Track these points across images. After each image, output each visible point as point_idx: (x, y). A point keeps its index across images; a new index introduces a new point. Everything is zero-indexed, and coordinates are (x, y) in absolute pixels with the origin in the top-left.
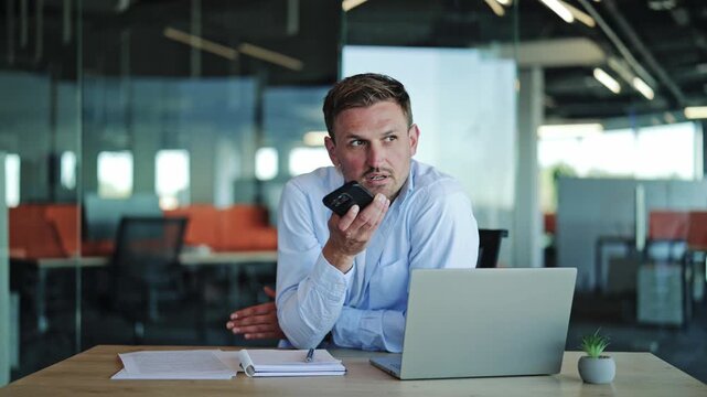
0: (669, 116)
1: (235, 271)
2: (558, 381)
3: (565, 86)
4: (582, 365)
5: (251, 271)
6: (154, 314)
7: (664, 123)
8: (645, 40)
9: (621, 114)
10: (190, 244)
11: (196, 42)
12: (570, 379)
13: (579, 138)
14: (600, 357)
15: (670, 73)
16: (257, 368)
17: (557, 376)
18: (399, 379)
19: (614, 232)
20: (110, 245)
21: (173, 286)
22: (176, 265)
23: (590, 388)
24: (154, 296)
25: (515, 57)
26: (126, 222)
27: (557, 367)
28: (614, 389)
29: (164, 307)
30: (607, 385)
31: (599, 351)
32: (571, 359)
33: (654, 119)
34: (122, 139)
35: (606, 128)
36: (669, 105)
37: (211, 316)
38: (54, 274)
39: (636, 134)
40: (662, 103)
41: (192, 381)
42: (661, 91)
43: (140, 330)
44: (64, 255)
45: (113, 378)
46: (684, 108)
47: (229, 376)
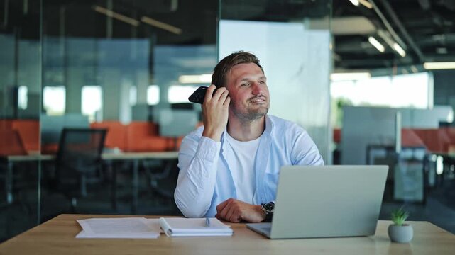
0: (414, 68)
1: (136, 165)
2: (373, 241)
3: (347, 48)
4: (391, 230)
5: (146, 164)
6: (84, 192)
7: (411, 72)
8: (401, 19)
9: (382, 66)
10: (108, 147)
11: (110, 13)
12: (382, 239)
13: (355, 81)
14: (403, 225)
15: (415, 41)
16: (173, 230)
17: (373, 237)
18: (269, 238)
19: (378, 142)
20: (56, 148)
21: (97, 174)
22: (99, 160)
23: (396, 246)
24: (84, 180)
25: (329, 28)
26: (66, 131)
27: (372, 231)
28: (412, 246)
29: (90, 188)
30: (407, 244)
31: (403, 221)
32: (383, 226)
33: (404, 70)
34: (60, 77)
35: (373, 76)
36: (414, 61)
37: (119, 193)
38: (18, 165)
39: (392, 79)
40: (409, 60)
41: (132, 240)
42: (410, 52)
43: (74, 202)
44: (25, 153)
45: (78, 236)
46: (423, 63)
47: (155, 236)
